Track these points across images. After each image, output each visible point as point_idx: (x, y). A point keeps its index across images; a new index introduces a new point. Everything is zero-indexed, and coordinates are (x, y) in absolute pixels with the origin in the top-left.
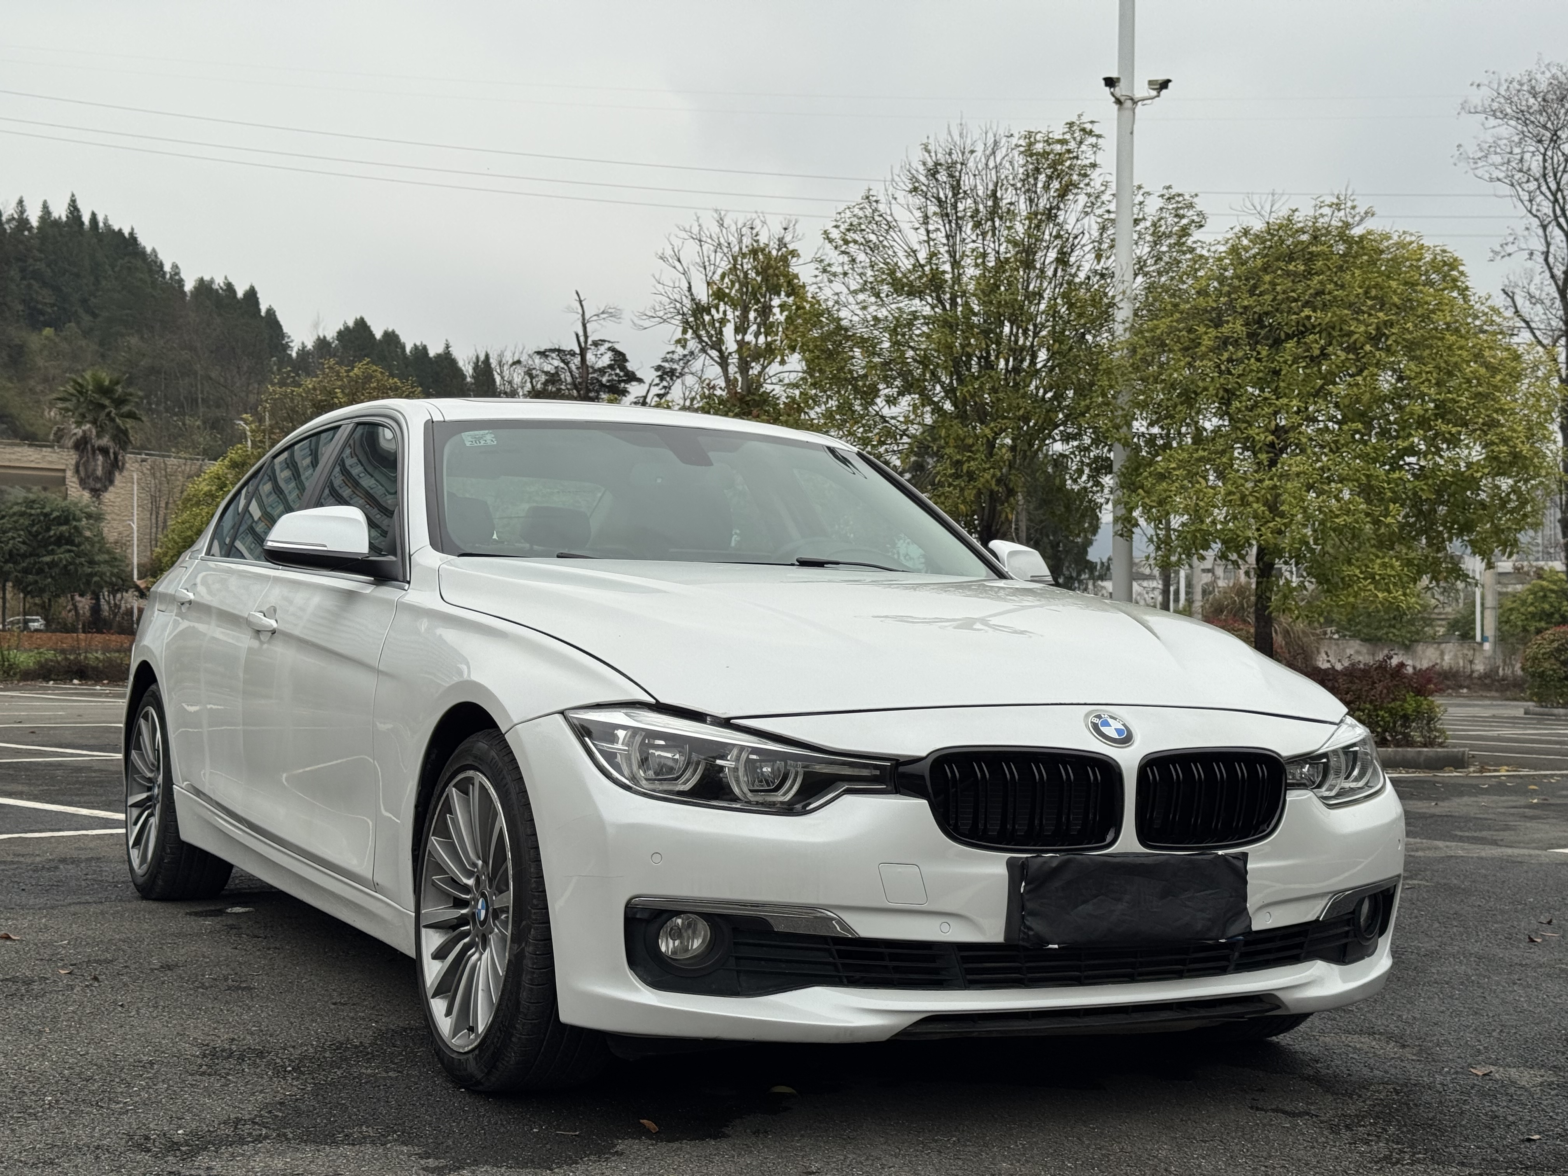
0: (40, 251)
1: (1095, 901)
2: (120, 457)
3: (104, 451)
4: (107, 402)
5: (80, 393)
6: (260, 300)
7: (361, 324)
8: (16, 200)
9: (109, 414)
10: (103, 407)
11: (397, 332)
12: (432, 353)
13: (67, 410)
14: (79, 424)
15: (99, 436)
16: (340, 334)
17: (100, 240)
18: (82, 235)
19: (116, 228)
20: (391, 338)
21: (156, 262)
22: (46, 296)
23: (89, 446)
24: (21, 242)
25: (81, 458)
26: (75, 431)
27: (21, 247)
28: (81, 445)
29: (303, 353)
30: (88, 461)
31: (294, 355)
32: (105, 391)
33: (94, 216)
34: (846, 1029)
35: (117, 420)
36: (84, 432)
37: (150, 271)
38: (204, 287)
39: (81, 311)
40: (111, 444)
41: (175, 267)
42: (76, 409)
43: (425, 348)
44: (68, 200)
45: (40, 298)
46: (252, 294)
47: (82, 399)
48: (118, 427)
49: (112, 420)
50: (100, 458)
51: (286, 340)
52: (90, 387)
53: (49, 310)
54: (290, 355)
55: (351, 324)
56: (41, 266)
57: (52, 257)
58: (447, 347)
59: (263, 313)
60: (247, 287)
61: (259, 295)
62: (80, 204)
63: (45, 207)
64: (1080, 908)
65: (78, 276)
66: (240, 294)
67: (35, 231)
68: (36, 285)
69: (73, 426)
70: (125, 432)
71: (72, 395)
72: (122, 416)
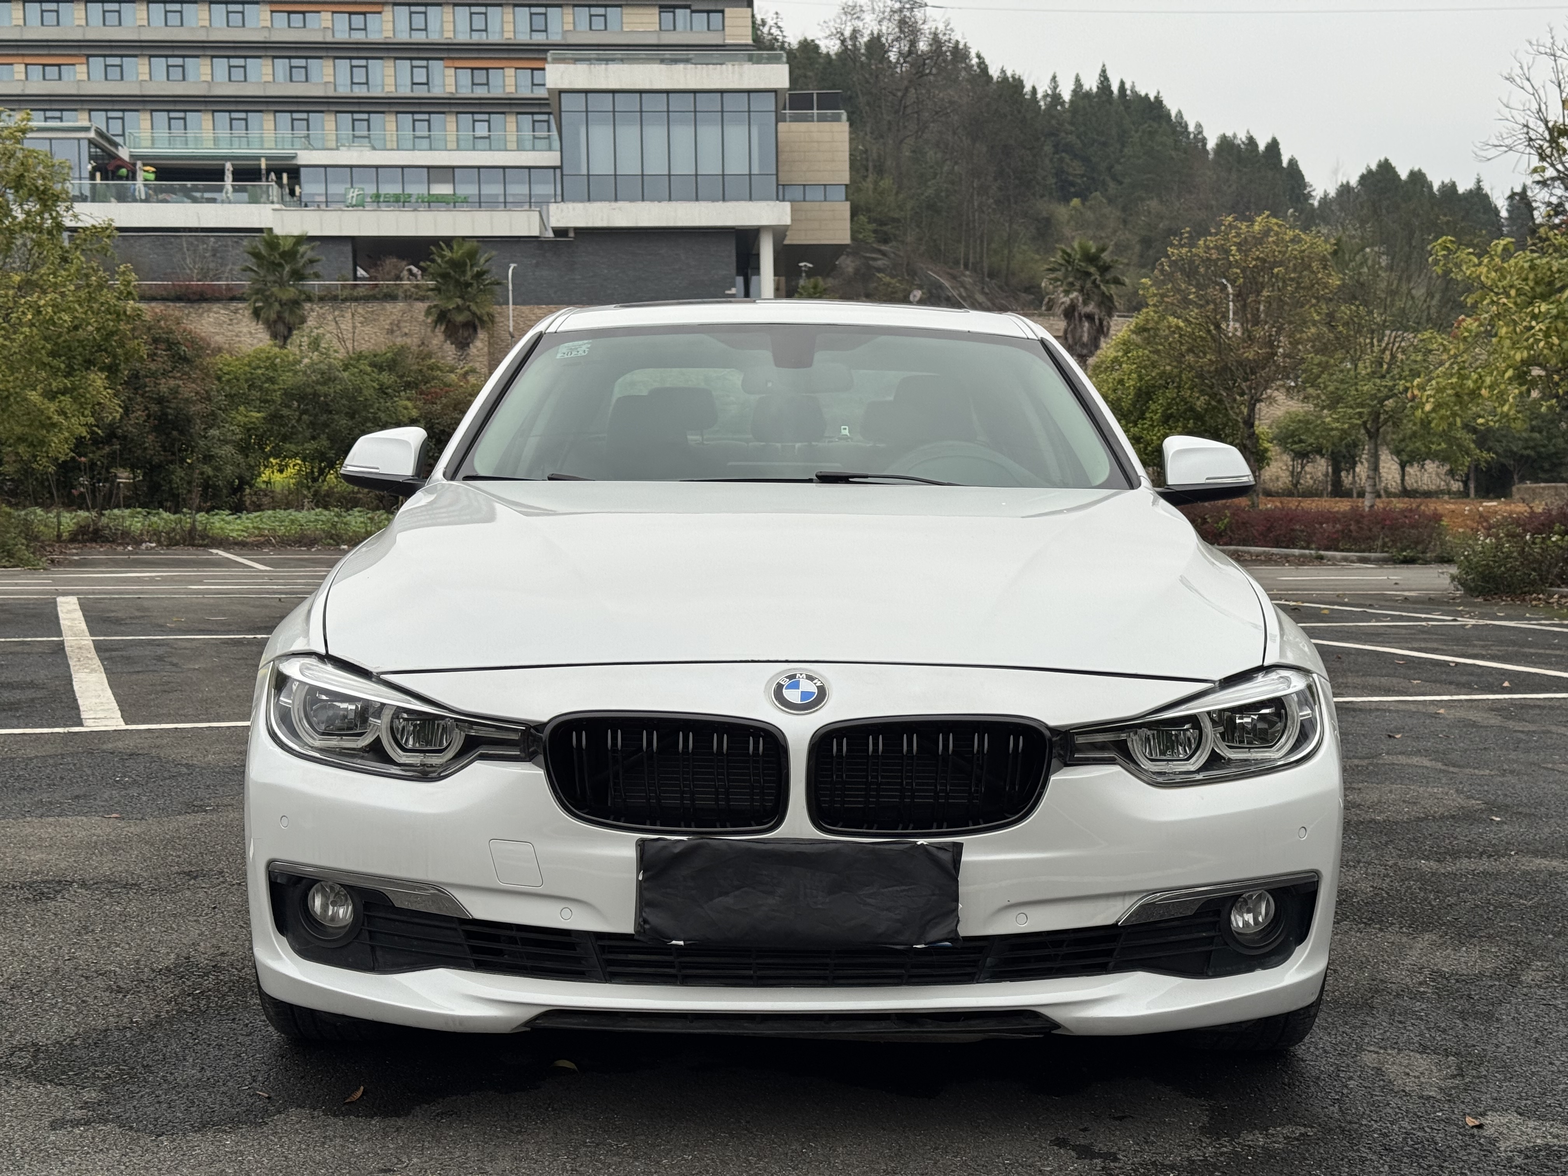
0: (1072, 123)
1: (737, 893)
2: (1105, 323)
3: (1090, 317)
4: (1092, 270)
5: (1068, 262)
6: (1282, 151)
7: (1386, 167)
8: (1050, 77)
9: (1094, 282)
10: (1088, 274)
11: (1424, 171)
12: (1461, 190)
13: (1056, 280)
14: (1067, 293)
15: (1085, 303)
16: (1363, 178)
17: (1127, 108)
18: (1111, 104)
19: (1143, 94)
20: (1417, 177)
21: (1180, 124)
22: (1076, 168)
23: (1076, 314)
24: (1053, 117)
25: (1069, 324)
26: (1064, 299)
27: (1054, 122)
28: (1070, 313)
29: (1325, 201)
30: (1075, 328)
31: (1316, 204)
32: (1091, 259)
33: (1122, 84)
34: (453, 1018)
35: (1102, 287)
36: (1072, 300)
37: (1174, 132)
38: (1226, 144)
39: (1108, 179)
40: (1096, 311)
41: (1199, 126)
42: (1066, 277)
43: (1454, 185)
44: (1099, 71)
45: (1071, 170)
46: (1274, 146)
47: (1070, 269)
48: (1103, 293)
49: (1098, 287)
50: (1086, 324)
51: (1309, 189)
52: (1078, 256)
53: (1079, 181)
54: (1312, 205)
55: (1374, 167)
56: (1072, 138)
57: (1082, 129)
58: (1479, 181)
59: (1285, 164)
60: (1269, 140)
61: (1281, 146)
62: (1109, 74)
63: (1078, 80)
64: (716, 900)
65: (1105, 144)
66: (1262, 147)
67: (1067, 106)
68: (1067, 158)
69: (1062, 295)
70: (1110, 298)
71: (1061, 265)
72: (1107, 282)
